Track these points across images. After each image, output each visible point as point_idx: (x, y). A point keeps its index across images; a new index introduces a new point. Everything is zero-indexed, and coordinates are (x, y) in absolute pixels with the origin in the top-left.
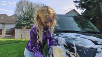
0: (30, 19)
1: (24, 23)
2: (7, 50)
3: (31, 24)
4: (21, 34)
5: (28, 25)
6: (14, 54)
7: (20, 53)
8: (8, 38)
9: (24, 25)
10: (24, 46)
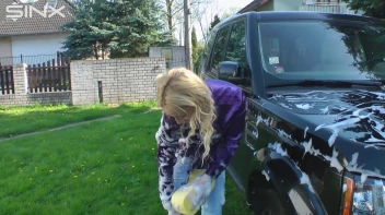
0: (131, 12)
1: (104, 32)
2: (60, 152)
3: (134, 34)
4: (100, 83)
5: (123, 37)
6: (98, 166)
7: (119, 161)
8: (43, 105)
9: (105, 41)
10: (124, 134)
